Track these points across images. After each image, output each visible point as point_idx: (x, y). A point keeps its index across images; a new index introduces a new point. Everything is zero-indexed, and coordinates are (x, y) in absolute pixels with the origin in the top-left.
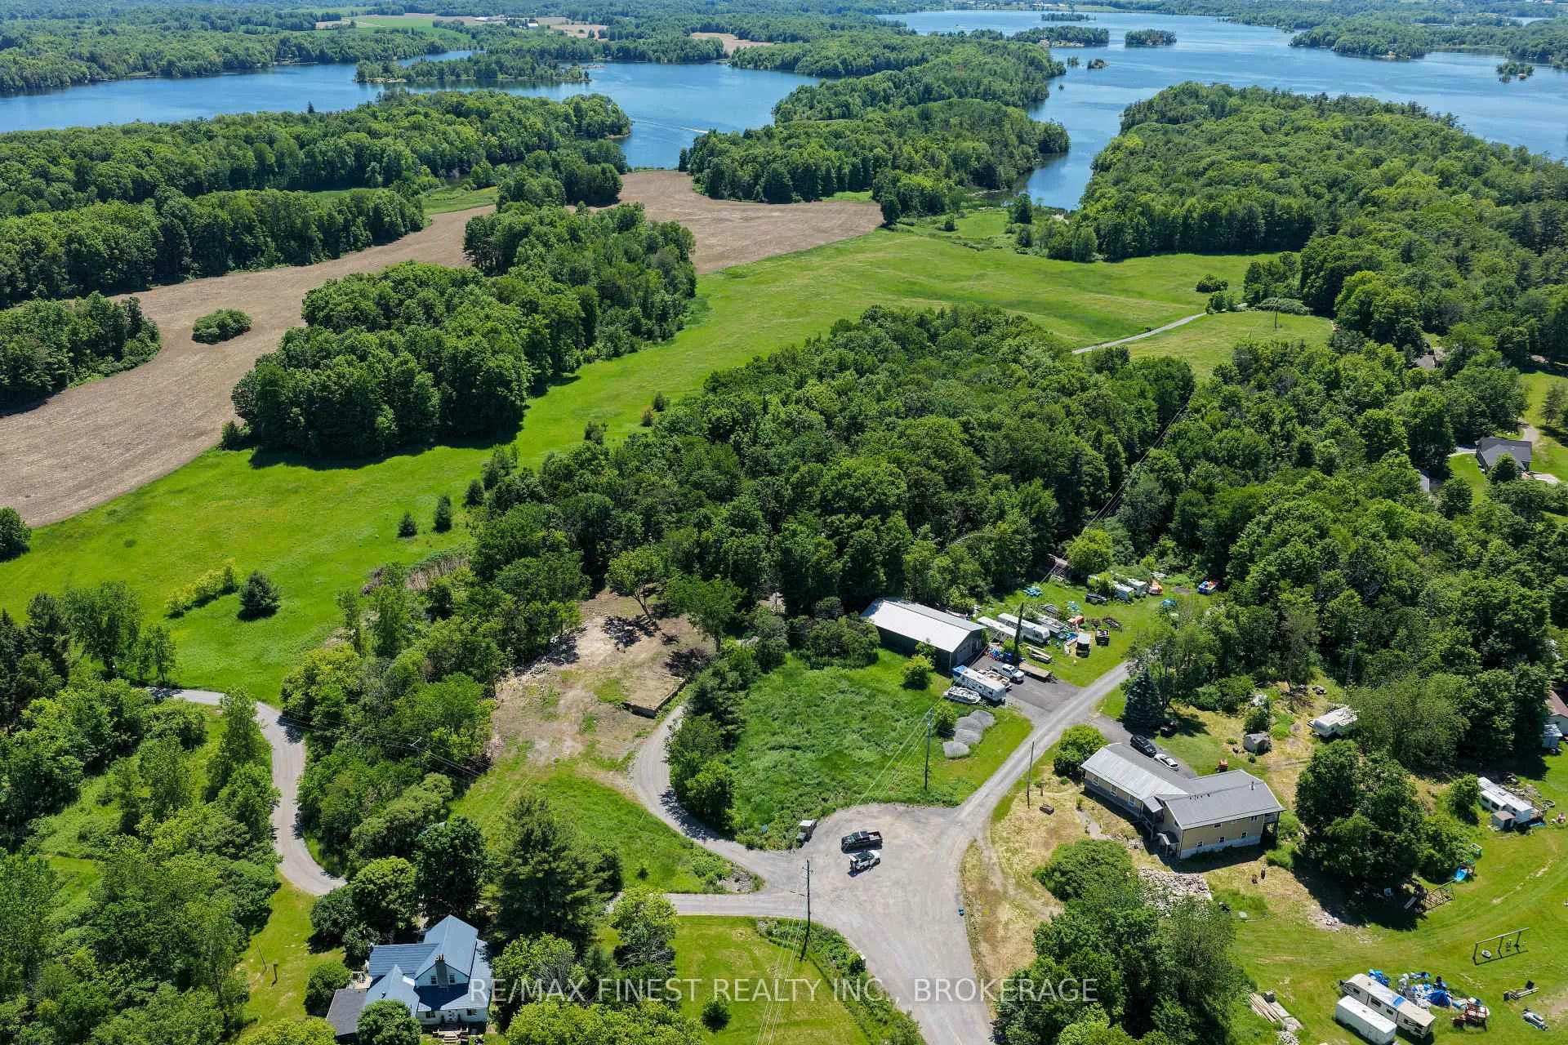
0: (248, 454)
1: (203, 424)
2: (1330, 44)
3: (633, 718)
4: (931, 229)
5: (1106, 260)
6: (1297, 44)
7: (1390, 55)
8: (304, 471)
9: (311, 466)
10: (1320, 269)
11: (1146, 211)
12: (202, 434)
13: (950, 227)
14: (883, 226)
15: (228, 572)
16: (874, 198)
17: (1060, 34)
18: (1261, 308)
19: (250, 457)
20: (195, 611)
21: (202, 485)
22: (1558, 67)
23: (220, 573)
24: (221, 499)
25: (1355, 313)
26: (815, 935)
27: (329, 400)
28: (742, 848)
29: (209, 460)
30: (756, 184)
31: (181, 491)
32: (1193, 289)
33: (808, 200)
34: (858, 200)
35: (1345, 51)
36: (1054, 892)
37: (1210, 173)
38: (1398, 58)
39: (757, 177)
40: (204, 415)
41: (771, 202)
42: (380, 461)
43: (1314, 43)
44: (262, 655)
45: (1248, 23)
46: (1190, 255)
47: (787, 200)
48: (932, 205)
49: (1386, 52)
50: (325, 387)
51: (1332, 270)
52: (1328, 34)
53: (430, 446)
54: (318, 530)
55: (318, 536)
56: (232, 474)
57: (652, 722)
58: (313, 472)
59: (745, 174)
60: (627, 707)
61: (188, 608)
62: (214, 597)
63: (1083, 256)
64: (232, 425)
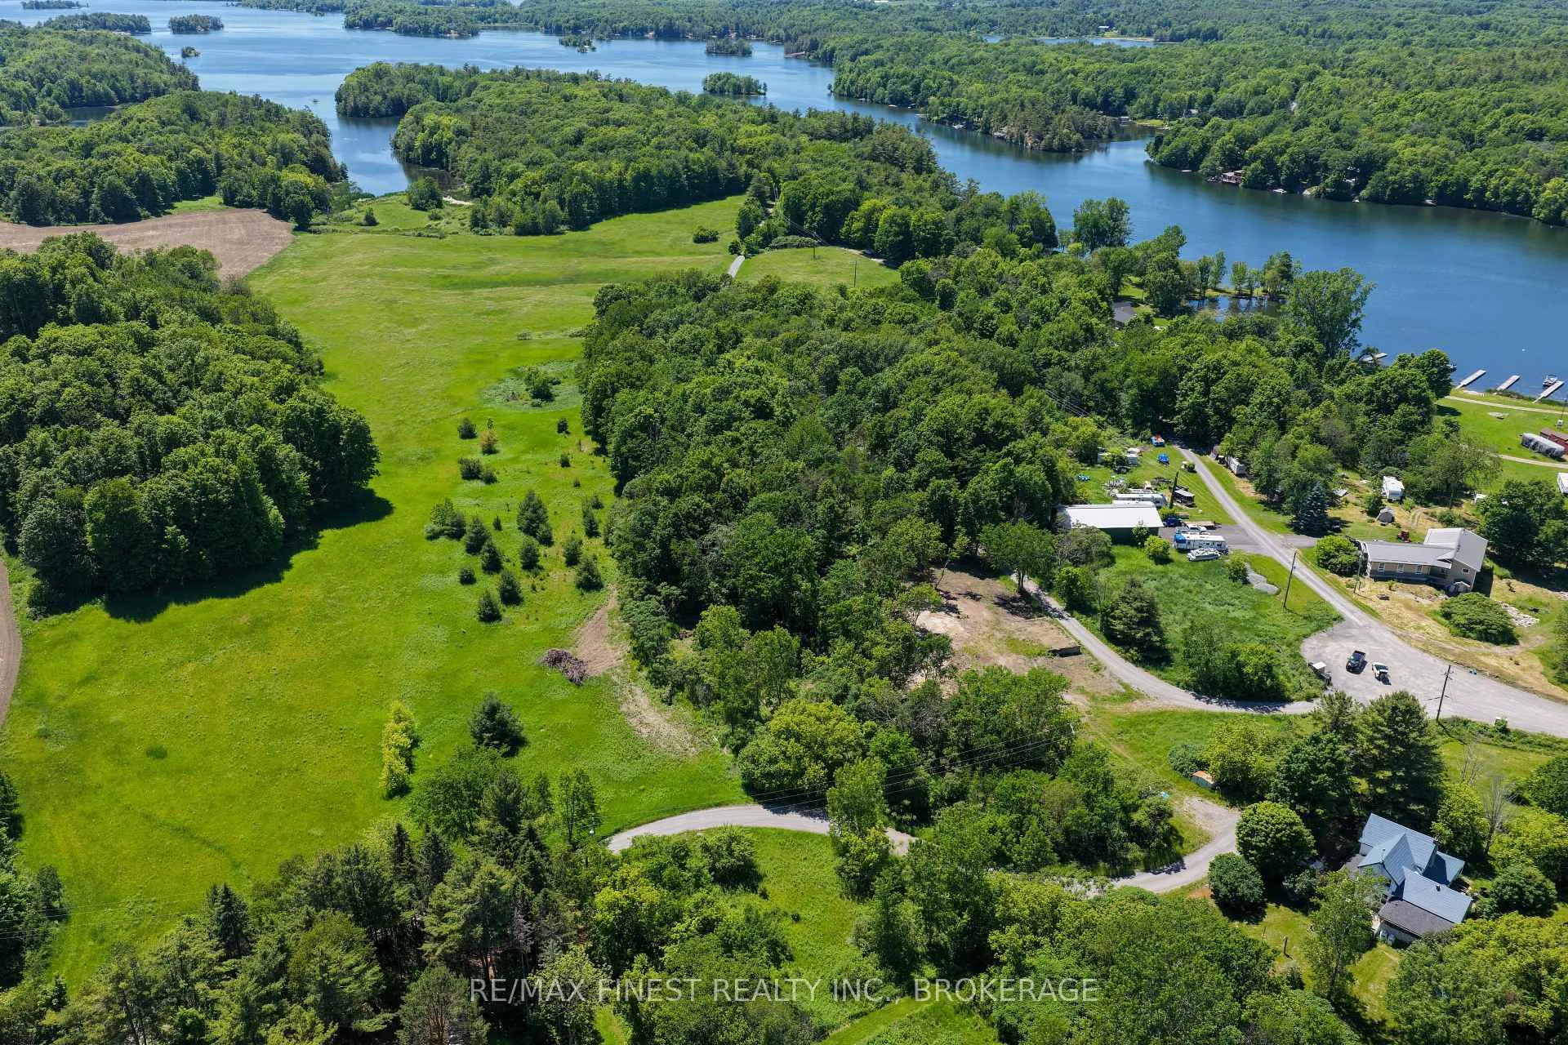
0: (95, 610)
2: (385, 25)
3: (1066, 659)
4: (347, 227)
5: (572, 230)
6: (350, 26)
7: (453, 34)
10: (813, 206)
11: (585, 178)
13: (371, 221)
14: (296, 229)
16: (230, 201)
17: (97, 23)
18: (773, 248)
19: (104, 613)
22: (601, 39)
24: (174, 666)
25: (897, 234)
26: (1448, 727)
27: (217, 502)
28: (1304, 703)
30: (88, 204)
32: (691, 241)
33: (158, 215)
34: (213, 209)
35: (407, 31)
36: (1480, 639)
37: (587, 141)
38: (461, 36)
39: (86, 194)
41: (115, 222)
42: (289, 563)
43: (367, 25)
45: (263, 7)
46: (635, 215)
47: (136, 218)
48: (322, 202)
49: (449, 31)
50: (205, 490)
51: (826, 206)
52: (378, 16)
53: (319, 533)
55: (387, 656)
57: (1083, 657)
58: (234, 600)
59: (69, 192)
60: (1055, 652)
63: (550, 231)
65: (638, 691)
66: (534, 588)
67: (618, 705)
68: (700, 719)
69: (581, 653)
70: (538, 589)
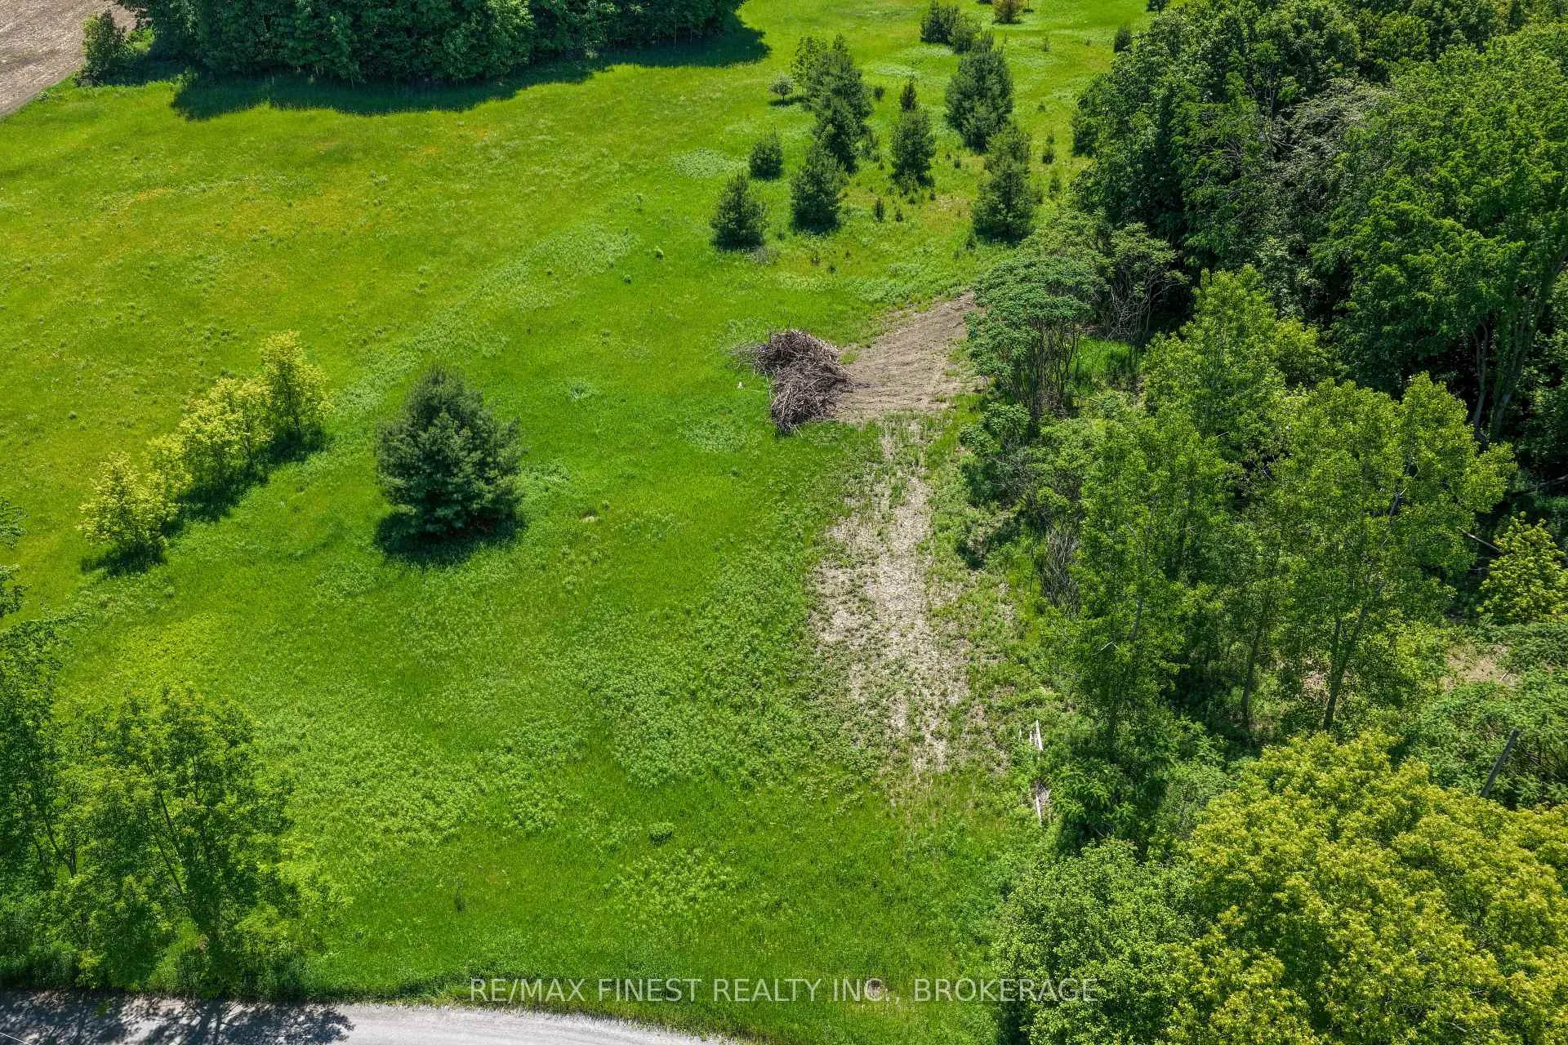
0: (161, 93)
1: (23, 44)
8: (330, 118)
9: (345, 108)
12: (25, 61)
15: (286, 388)
19: (170, 97)
20: (198, 536)
21: (67, 158)
23: (256, 387)
24: (138, 186)
29: (70, 107)
31: (14, 174)
40: (19, 28)
42: (507, 94)
44: (602, 732)
53: (602, 64)
54: (468, 244)
55: (474, 261)
56: (140, 132)
58: (357, 119)
61: (171, 528)
62: (250, 477)
64: (107, 22)
65: (918, 495)
66: (879, 212)
67: (828, 516)
68: (1033, 646)
69: (859, 364)
70: (889, 213)
